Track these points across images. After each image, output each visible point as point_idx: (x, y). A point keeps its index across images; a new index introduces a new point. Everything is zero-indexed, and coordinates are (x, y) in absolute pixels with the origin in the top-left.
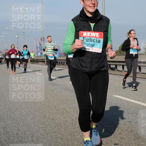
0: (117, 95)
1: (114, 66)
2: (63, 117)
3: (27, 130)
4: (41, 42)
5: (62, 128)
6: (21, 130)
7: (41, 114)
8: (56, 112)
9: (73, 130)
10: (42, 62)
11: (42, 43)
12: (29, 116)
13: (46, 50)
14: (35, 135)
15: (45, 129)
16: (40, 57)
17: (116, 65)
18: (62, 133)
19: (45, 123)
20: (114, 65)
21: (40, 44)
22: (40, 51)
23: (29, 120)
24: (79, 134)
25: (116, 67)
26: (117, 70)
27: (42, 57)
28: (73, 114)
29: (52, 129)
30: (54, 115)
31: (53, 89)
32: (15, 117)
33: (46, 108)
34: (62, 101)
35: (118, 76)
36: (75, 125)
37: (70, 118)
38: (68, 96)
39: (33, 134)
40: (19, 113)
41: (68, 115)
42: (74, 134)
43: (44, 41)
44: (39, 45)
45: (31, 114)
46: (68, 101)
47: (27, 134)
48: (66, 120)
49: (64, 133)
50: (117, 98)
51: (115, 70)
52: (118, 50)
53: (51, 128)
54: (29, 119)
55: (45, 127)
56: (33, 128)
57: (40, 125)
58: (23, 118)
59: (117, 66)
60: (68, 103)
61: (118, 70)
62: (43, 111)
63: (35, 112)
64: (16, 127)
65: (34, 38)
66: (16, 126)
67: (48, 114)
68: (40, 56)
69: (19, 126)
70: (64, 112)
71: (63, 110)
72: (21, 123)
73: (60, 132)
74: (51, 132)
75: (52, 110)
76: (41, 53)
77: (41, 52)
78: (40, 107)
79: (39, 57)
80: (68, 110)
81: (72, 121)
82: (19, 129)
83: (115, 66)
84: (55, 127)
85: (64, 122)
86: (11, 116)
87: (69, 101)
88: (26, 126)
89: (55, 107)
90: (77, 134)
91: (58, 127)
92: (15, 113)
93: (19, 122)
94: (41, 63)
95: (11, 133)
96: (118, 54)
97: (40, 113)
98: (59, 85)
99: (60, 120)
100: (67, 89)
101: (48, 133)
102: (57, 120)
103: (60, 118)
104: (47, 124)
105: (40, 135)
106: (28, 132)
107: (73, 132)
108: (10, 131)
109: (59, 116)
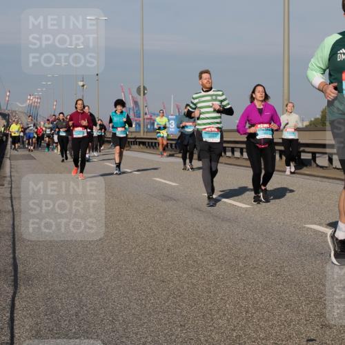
0: (315, 224)
1: (309, 156)
2: (185, 275)
3: (100, 305)
4: (139, 97)
5: (184, 302)
6: (86, 306)
8: (170, 263)
9: (209, 306)
10: (139, 145)
11: (140, 99)
13: (196, 113)
14: (120, 318)
15: (143, 302)
16: (136, 132)
17: (314, 154)
18: (184, 313)
19: (146, 288)
20: (309, 152)
21: (136, 103)
22: (136, 119)
23: (105, 282)
24: (224, 314)
25: (314, 158)
26: (315, 165)
27: (139, 132)
28: (209, 267)
29: (161, 302)
30: (165, 270)
31: (165, 209)
32: (73, 274)
34: (185, 238)
35: (319, 179)
36: (215, 294)
37: (203, 277)
38: (198, 227)
39: (117, 315)
40: (83, 265)
41: (198, 271)
42: (210, 314)
43: (144, 94)
44: (132, 104)
45: (111, 267)
46: (199, 237)
47: (102, 316)
48: (194, 281)
49: (188, 313)
50: (316, 231)
51: (311, 165)
52: (318, 119)
53: (158, 302)
54: (106, 280)
55: (144, 298)
56: (114, 302)
58: (92, 277)
59: (317, 155)
60: (200, 242)
61: (318, 166)
62: (139, 261)
63: (121, 263)
64: (75, 299)
65: (122, 87)
66: (76, 296)
67: (151, 269)
69: (81, 295)
70: (190, 262)
71: (187, 258)
72: (88, 289)
73: (179, 311)
74: (158, 309)
75: (160, 260)
76: (137, 124)
77: (137, 121)
80: (200, 258)
82: (81, 301)
83: (312, 156)
84: (168, 299)
85: (188, 287)
86: (63, 272)
87: (203, 237)
88: (99, 295)
89: (168, 250)
90: (218, 316)
91: (174, 297)
92: (74, 264)
93: (82, 287)
94: (137, 147)
95: (62, 312)
96: (320, 126)
98: (178, 200)
99: (180, 281)
100: (197, 209)
101: (150, 312)
102: (173, 282)
103: (180, 276)
104: (149, 290)
105: (131, 318)
106: (102, 311)
107: (211, 310)
108: (60, 308)
109: (176, 272)
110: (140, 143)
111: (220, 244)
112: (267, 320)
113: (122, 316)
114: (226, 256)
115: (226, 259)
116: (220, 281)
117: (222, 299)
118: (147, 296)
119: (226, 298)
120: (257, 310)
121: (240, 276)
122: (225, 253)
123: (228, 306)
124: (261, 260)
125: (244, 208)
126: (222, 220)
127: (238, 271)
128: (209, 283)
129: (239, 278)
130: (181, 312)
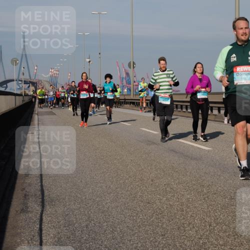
2: (165, 199)
3: (104, 220)
4: (129, 69)
5: (163, 218)
6: (93, 220)
7: (129, 193)
8: (153, 190)
9: (182, 221)
11: (130, 71)
12: (108, 195)
15: (135, 218)
16: (127, 95)
18: (164, 226)
19: (136, 208)
21: (127, 74)
22: (128, 85)
23: (107, 203)
24: (194, 227)
27: (130, 95)
28: (182, 193)
29: (147, 218)
30: (150, 194)
31: (149, 151)
32: (84, 198)
33: (137, 183)
34: (164, 171)
36: (187, 212)
37: (177, 200)
38: (174, 163)
39: (115, 227)
40: (91, 191)
41: (174, 196)
42: (184, 227)
43: (134, 67)
44: (124, 75)
45: (111, 193)
46: (174, 171)
47: (105, 227)
48: (171, 203)
49: (167, 226)
53: (145, 218)
54: (108, 201)
55: (135, 215)
56: (114, 217)
57: (127, 211)
58: (97, 199)
60: (175, 174)
62: (131, 188)
63: (118, 189)
64: (85, 215)
65: (117, 62)
66: (86, 213)
67: (139, 194)
68: (126, 93)
69: (90, 212)
70: (168, 189)
71: (166, 186)
72: (94, 208)
73: (160, 224)
74: (146, 223)
75: (146, 187)
76: (127, 89)
77: (129, 87)
78: (127, 181)
79: (125, 95)
80: (175, 186)
81: (181, 206)
82: (90, 217)
84: (152, 216)
85: (167, 208)
86: (77, 196)
87: (177, 171)
88: (103, 213)
89: (152, 180)
90: (189, 228)
91: (157, 215)
92: (84, 190)
93: (90, 207)
94: (128, 106)
95: (76, 224)
97: (126, 191)
98: (159, 144)
99: (161, 203)
100: (173, 150)
101: (140, 225)
102: (156, 203)
103: (161, 199)
104: (138, 209)
105: (126, 229)
106: (105, 224)
107: (183, 224)
108: (75, 222)
109: (158, 196)
110: (131, 103)
111: (190, 176)
112: (225, 232)
113: (119, 228)
114: (194, 185)
115: (195, 187)
116: (190, 203)
117: (192, 216)
118: (137, 214)
119: (195, 216)
120: (217, 224)
121: (204, 199)
122: (194, 182)
123: (196, 221)
124: (220, 188)
125: (206, 150)
126: (191, 159)
127: (203, 195)
128: (182, 204)
129: (203, 201)
130: (162, 226)
